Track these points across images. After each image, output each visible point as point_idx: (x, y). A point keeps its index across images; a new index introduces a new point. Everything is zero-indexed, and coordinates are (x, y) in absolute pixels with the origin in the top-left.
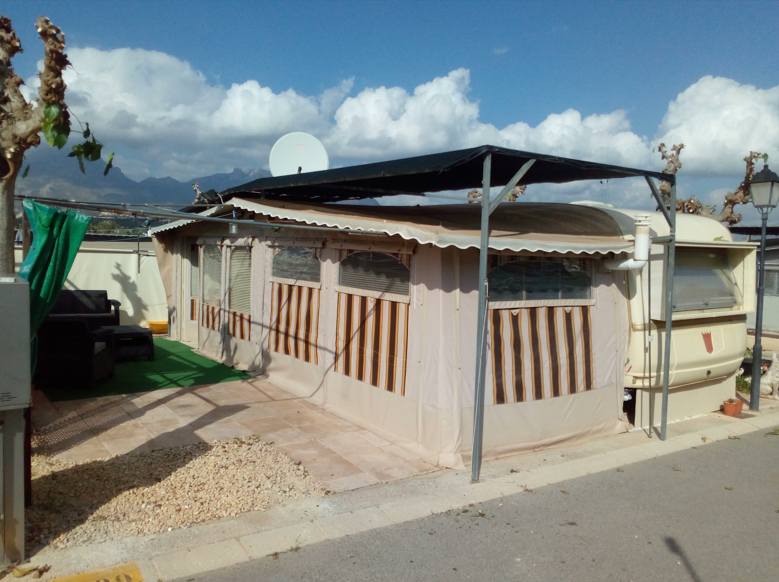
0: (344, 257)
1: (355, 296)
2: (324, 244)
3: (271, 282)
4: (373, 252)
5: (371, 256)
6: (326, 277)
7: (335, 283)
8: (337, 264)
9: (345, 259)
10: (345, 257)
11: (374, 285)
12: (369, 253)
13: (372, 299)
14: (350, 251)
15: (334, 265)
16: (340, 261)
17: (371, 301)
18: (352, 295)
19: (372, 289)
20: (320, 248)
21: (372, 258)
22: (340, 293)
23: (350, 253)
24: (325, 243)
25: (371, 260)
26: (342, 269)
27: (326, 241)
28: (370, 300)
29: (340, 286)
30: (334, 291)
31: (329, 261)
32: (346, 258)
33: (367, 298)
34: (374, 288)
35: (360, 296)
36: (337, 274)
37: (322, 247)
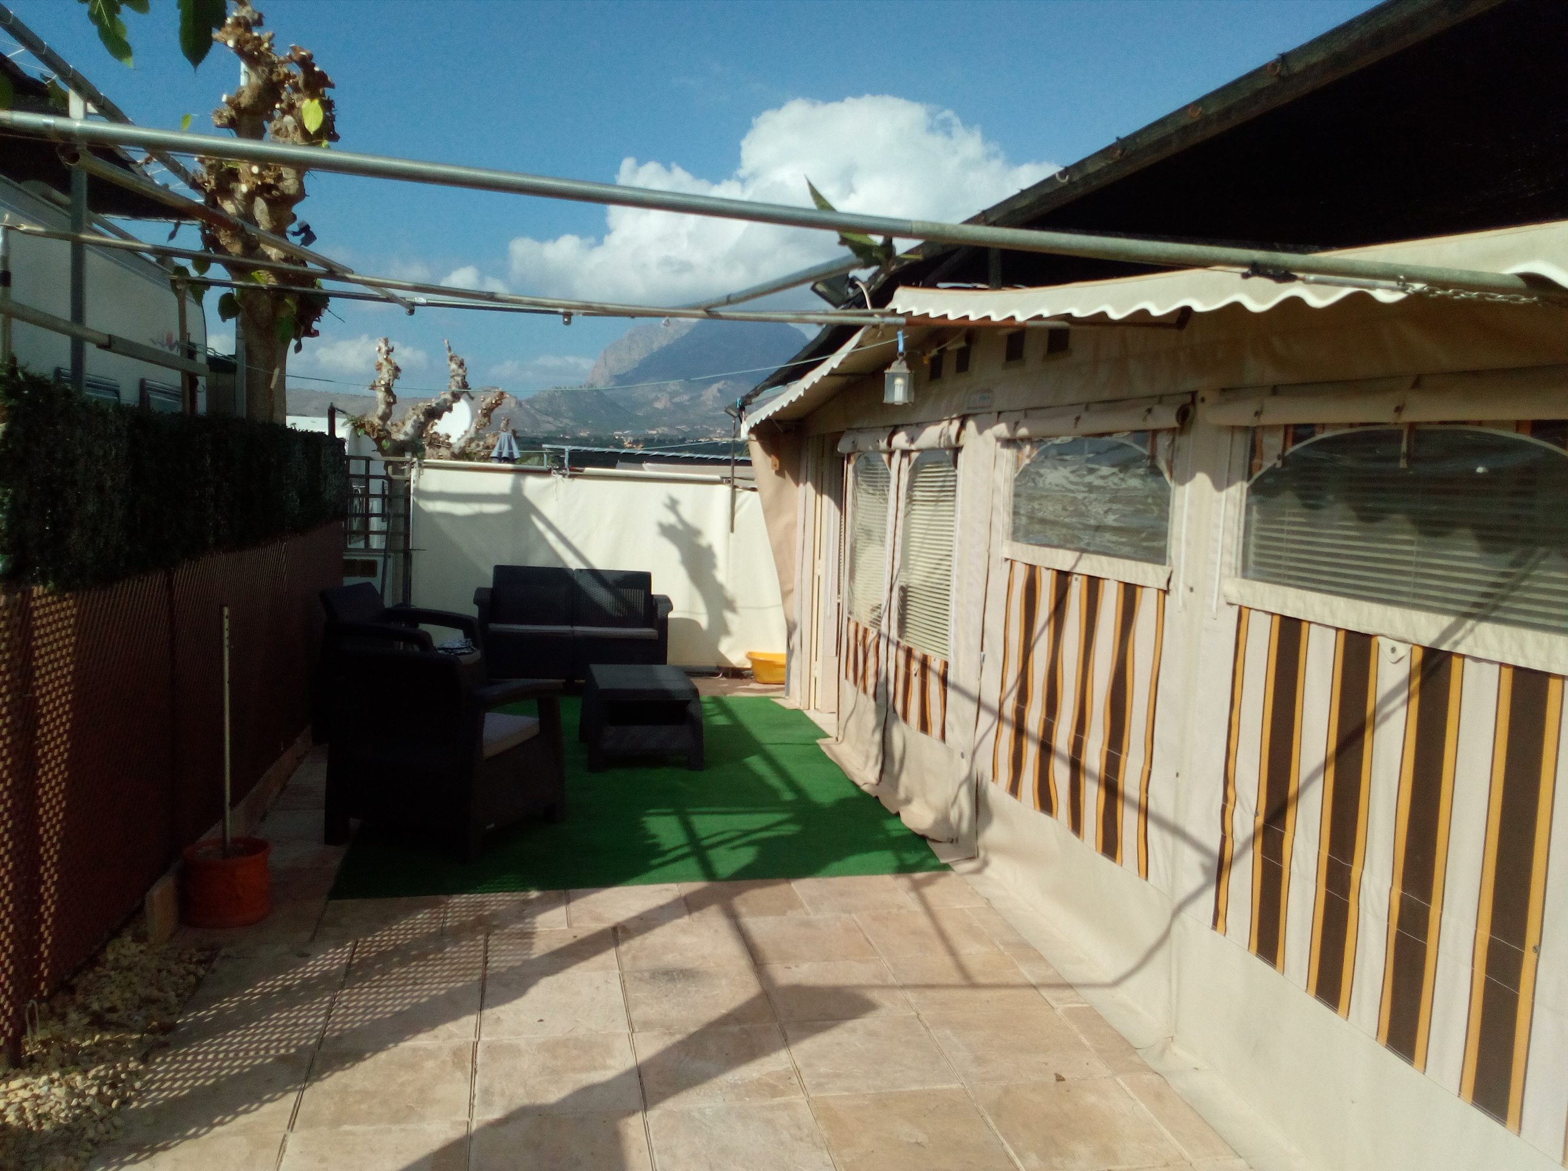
0: (1270, 461)
1: (1312, 626)
2: (1185, 416)
3: (1007, 559)
4: (1412, 425)
5: (1404, 447)
6: (1188, 543)
7: (1226, 571)
8: (1238, 491)
9: (1272, 471)
10: (1275, 461)
11: (1416, 585)
12: (1391, 436)
13: (1403, 650)
14: (1297, 432)
15: (1224, 494)
16: (1249, 479)
17: (1394, 657)
18: (1299, 621)
19: (1404, 599)
20: (1172, 431)
21: (1409, 457)
22: (1245, 612)
23: (1295, 441)
24: (1191, 409)
25: (1403, 464)
26: (1259, 512)
27: (1193, 402)
28: (1393, 650)
29: (1246, 581)
30: (1223, 602)
31: (1202, 480)
32: (1279, 464)
33: (1374, 641)
34: (1416, 595)
35: (1337, 629)
36: (1238, 532)
37: (1175, 424)
